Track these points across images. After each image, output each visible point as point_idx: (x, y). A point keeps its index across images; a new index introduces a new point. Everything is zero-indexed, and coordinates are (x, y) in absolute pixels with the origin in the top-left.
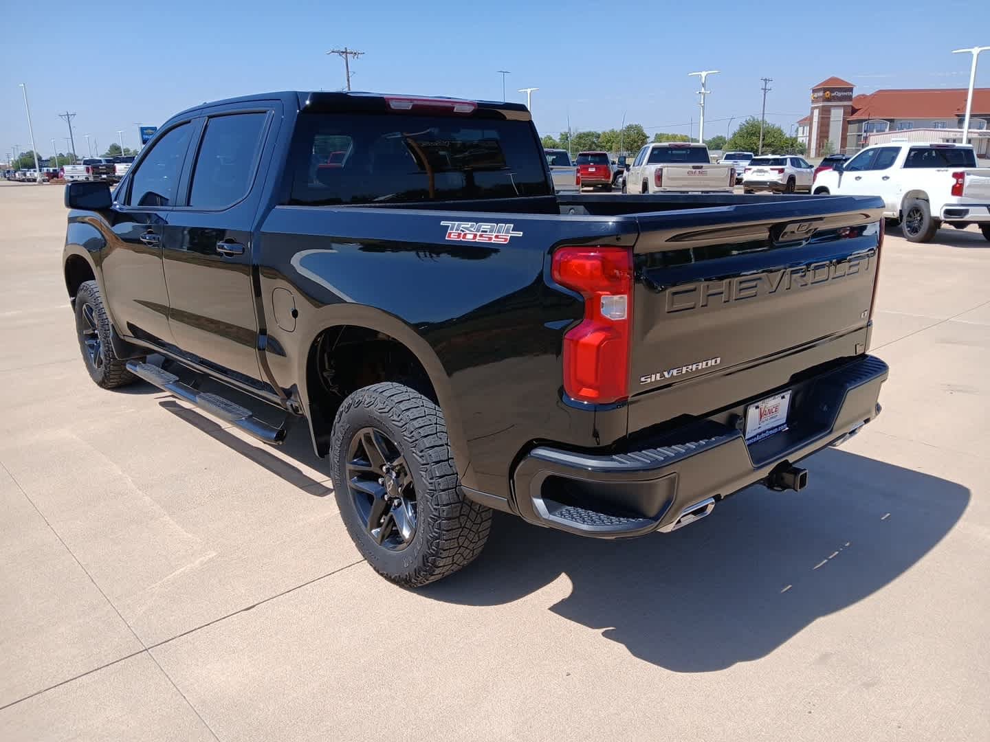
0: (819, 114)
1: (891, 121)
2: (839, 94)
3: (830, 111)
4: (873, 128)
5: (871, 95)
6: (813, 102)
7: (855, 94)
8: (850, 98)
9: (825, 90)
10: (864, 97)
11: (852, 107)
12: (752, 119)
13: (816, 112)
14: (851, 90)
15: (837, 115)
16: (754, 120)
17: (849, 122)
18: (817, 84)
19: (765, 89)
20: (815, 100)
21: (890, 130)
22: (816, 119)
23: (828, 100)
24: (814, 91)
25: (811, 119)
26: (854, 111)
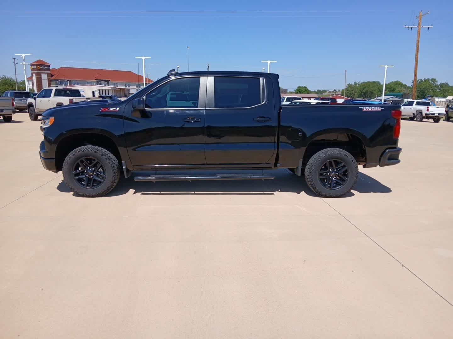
0: (36, 76)
1: (70, 81)
2: (44, 68)
3: (41, 75)
4: (62, 84)
5: (58, 69)
6: (32, 70)
7: (51, 68)
8: (49, 70)
9: (37, 65)
10: (55, 70)
11: (51, 74)
12: (4, 77)
13: (34, 75)
14: (49, 66)
15: (45, 77)
16: (5, 77)
17: (51, 81)
18: (32, 62)
19: (15, 63)
20: (33, 70)
21: (70, 85)
22: (34, 78)
23: (39, 70)
24: (32, 65)
25: (32, 77)
26: (52, 76)
